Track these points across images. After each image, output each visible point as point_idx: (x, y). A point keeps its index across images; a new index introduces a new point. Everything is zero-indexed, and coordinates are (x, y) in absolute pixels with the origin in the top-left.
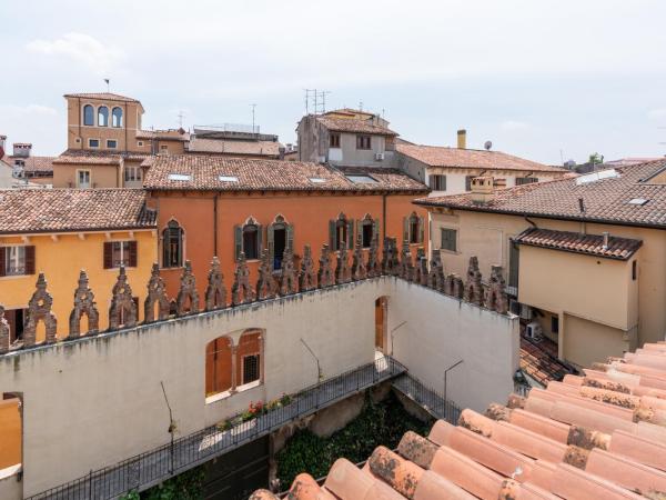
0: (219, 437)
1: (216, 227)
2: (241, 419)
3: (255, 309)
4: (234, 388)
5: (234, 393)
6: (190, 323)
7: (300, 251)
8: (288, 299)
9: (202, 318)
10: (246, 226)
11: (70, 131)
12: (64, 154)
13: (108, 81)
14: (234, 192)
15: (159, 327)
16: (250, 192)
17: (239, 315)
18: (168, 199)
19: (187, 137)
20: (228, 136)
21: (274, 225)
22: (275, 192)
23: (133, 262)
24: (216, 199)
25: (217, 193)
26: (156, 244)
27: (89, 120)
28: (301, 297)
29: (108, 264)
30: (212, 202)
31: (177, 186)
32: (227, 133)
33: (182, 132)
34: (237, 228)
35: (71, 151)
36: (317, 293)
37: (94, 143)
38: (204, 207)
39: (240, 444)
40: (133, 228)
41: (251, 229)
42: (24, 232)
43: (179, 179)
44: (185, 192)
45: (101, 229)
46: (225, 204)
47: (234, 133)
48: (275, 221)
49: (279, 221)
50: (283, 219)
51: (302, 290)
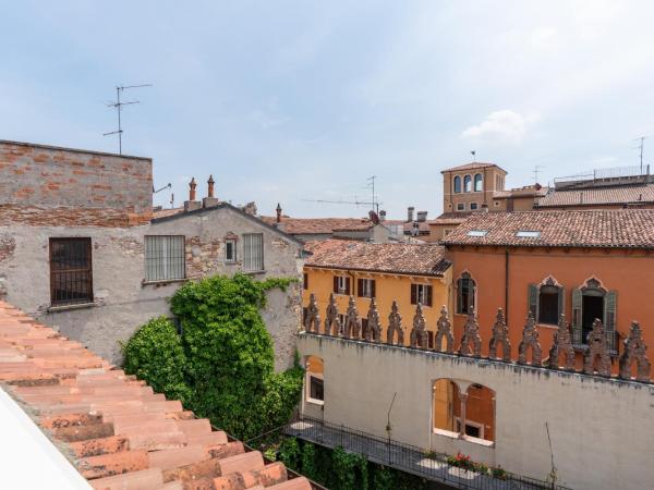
0: (436, 466)
1: (507, 284)
2: (446, 459)
3: (483, 366)
4: (462, 434)
5: (460, 438)
6: (418, 357)
8: (527, 371)
9: (428, 355)
10: (543, 286)
11: (445, 199)
12: (439, 218)
13: (473, 153)
14: (530, 249)
15: (394, 350)
16: (548, 249)
17: (463, 365)
18: (464, 253)
19: (541, 192)
20: (598, 184)
21: (584, 290)
23: (429, 303)
24: (507, 254)
25: (508, 250)
26: (447, 291)
27: (457, 188)
28: (547, 374)
29: (413, 301)
30: (503, 258)
31: (469, 241)
32: (596, 180)
33: (538, 187)
34: (532, 288)
35: (446, 215)
37: (460, 207)
38: (496, 262)
39: (447, 482)
40: (430, 275)
41: (550, 290)
42: (369, 270)
43: (476, 234)
44: (477, 247)
45: (409, 273)
46: (517, 261)
47: (608, 180)
48: (585, 284)
49: (593, 286)
50: (598, 283)
51: (551, 366)
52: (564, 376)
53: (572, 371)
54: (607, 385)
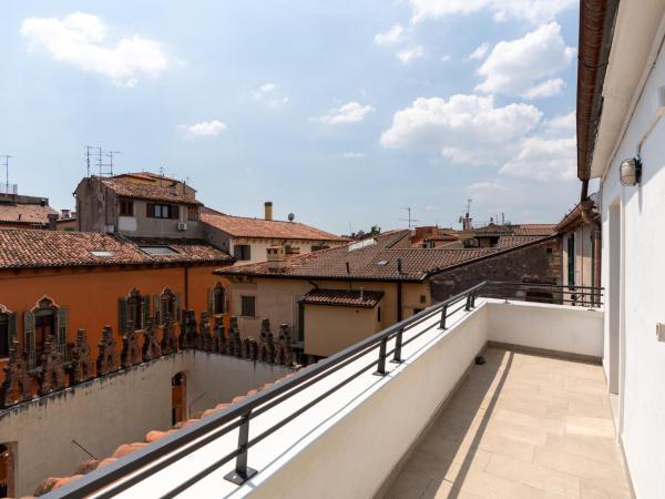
7: (72, 338)
8: (53, 398)
21: (36, 311)
22: (38, 269)
28: (73, 392)
36: (96, 383)
48: (37, 306)
49: (45, 305)
50: (50, 302)
51: (73, 383)
52: (87, 386)
53: (92, 379)
54: (119, 377)
